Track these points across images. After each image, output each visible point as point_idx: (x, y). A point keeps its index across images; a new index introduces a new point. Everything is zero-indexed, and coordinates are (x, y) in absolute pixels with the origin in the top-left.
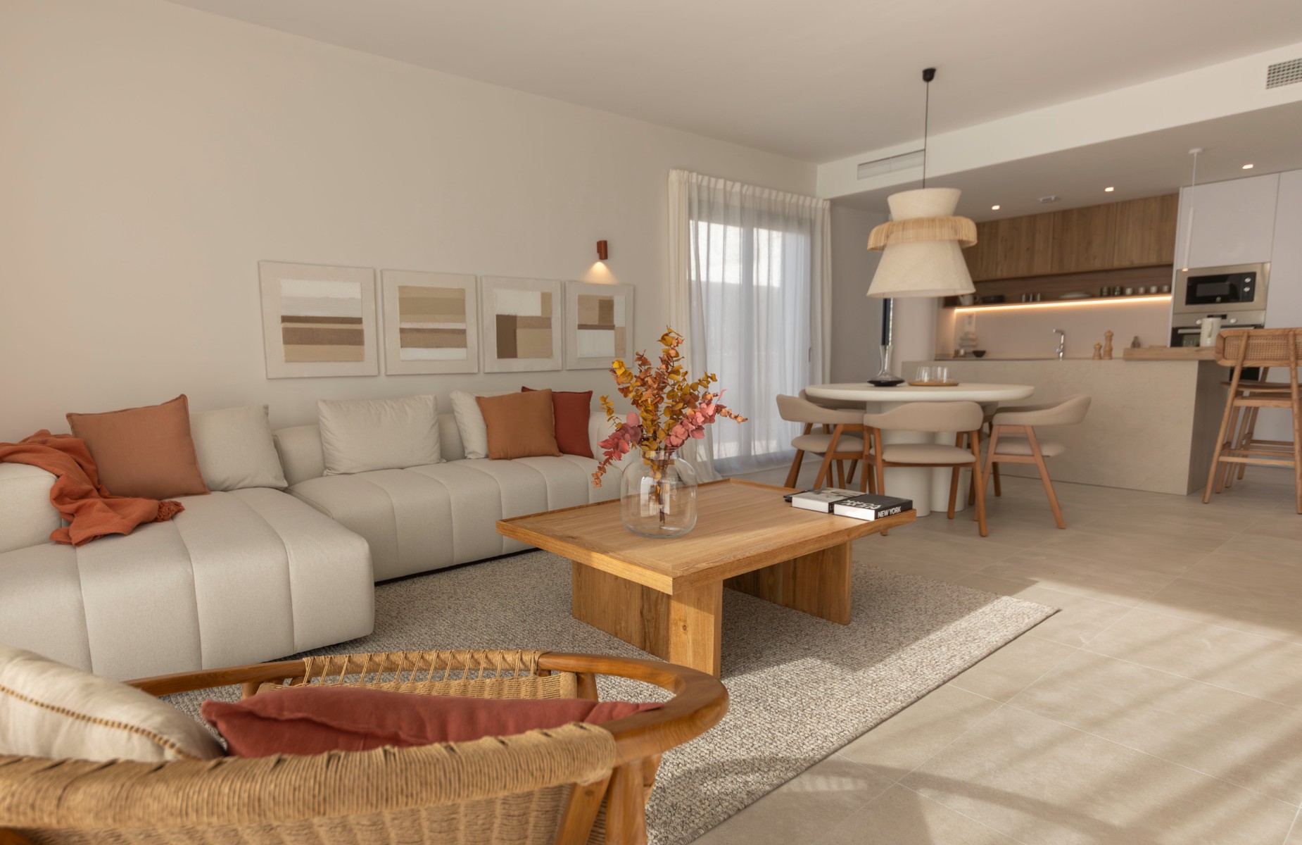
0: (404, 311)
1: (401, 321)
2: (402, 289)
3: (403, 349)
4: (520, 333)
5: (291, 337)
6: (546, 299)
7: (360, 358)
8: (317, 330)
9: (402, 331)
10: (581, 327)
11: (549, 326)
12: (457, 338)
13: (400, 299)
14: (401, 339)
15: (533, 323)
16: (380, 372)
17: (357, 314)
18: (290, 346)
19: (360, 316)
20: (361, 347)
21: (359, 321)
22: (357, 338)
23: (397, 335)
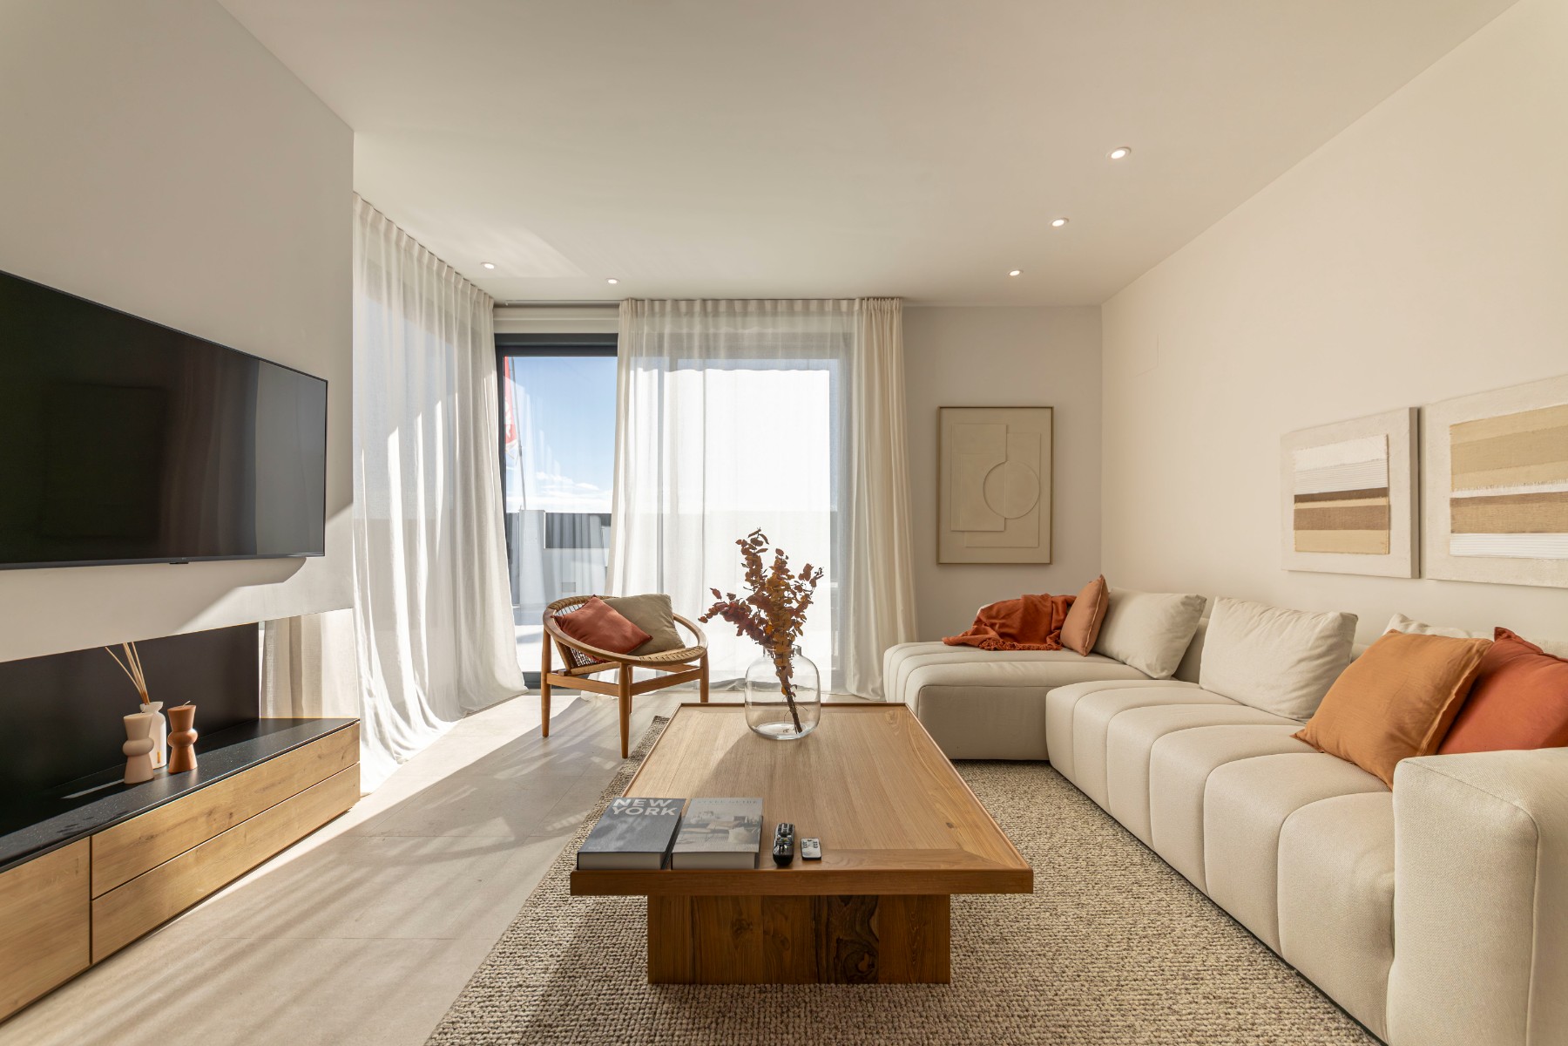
0: (1454, 471)
1: (1454, 487)
2: (1454, 431)
3: (1455, 535)
5: (1305, 521)
7: (1386, 549)
8: (1328, 509)
9: (1455, 503)
13: (1453, 447)
14: (1453, 517)
16: (1418, 571)
17: (1380, 483)
18: (1300, 532)
19: (1384, 485)
20: (1385, 532)
21: (1383, 492)
22: (1379, 520)
23: (1446, 510)
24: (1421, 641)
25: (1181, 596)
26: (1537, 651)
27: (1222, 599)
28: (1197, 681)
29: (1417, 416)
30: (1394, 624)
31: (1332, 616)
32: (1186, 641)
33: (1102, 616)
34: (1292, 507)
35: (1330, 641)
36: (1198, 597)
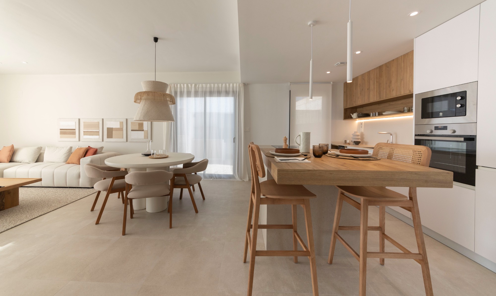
0: (84, 128)
1: (84, 130)
2: (84, 122)
3: (84, 136)
4: (114, 132)
5: (61, 133)
6: (121, 123)
7: (75, 137)
8: (66, 131)
9: (84, 132)
10: (132, 130)
11: (123, 130)
12: (97, 133)
13: (84, 125)
14: (84, 133)
15: (117, 129)
16: (79, 140)
17: (74, 128)
18: (61, 135)
19: (75, 129)
20: (75, 135)
21: (75, 130)
22: (74, 133)
23: (83, 133)
24: (81, 148)
25: (37, 147)
26: (92, 148)
27: (48, 147)
28: (43, 161)
29: (79, 120)
30: (78, 147)
31: (69, 147)
32: (38, 155)
33: (12, 153)
34: (59, 131)
35: (69, 151)
36: (41, 147)
